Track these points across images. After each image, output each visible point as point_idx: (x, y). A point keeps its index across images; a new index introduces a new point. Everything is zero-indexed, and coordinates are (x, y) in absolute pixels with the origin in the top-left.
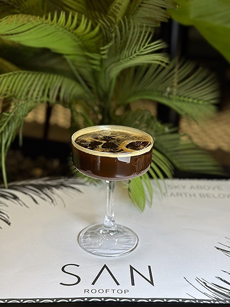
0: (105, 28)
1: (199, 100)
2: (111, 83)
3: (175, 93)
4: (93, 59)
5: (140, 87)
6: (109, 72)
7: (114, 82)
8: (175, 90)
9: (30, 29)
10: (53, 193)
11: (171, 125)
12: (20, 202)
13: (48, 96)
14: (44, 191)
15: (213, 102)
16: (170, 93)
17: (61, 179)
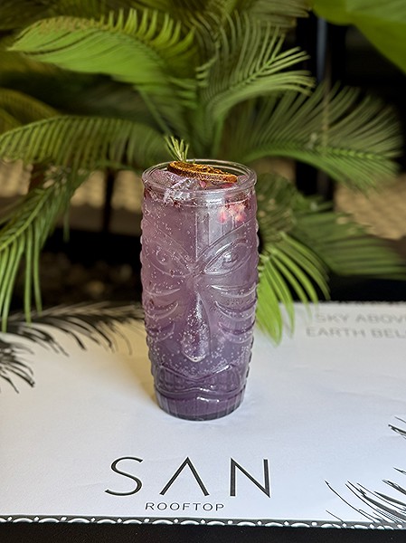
0: (202, 35)
1: (367, 153)
2: (214, 129)
3: (324, 143)
4: (183, 89)
5: (265, 133)
6: (212, 110)
7: (220, 127)
8: (325, 138)
9: (77, 42)
10: (113, 330)
11: (320, 198)
12: (55, 346)
13: (108, 157)
14: (99, 328)
15: (391, 154)
16: (317, 144)
17: (129, 305)
